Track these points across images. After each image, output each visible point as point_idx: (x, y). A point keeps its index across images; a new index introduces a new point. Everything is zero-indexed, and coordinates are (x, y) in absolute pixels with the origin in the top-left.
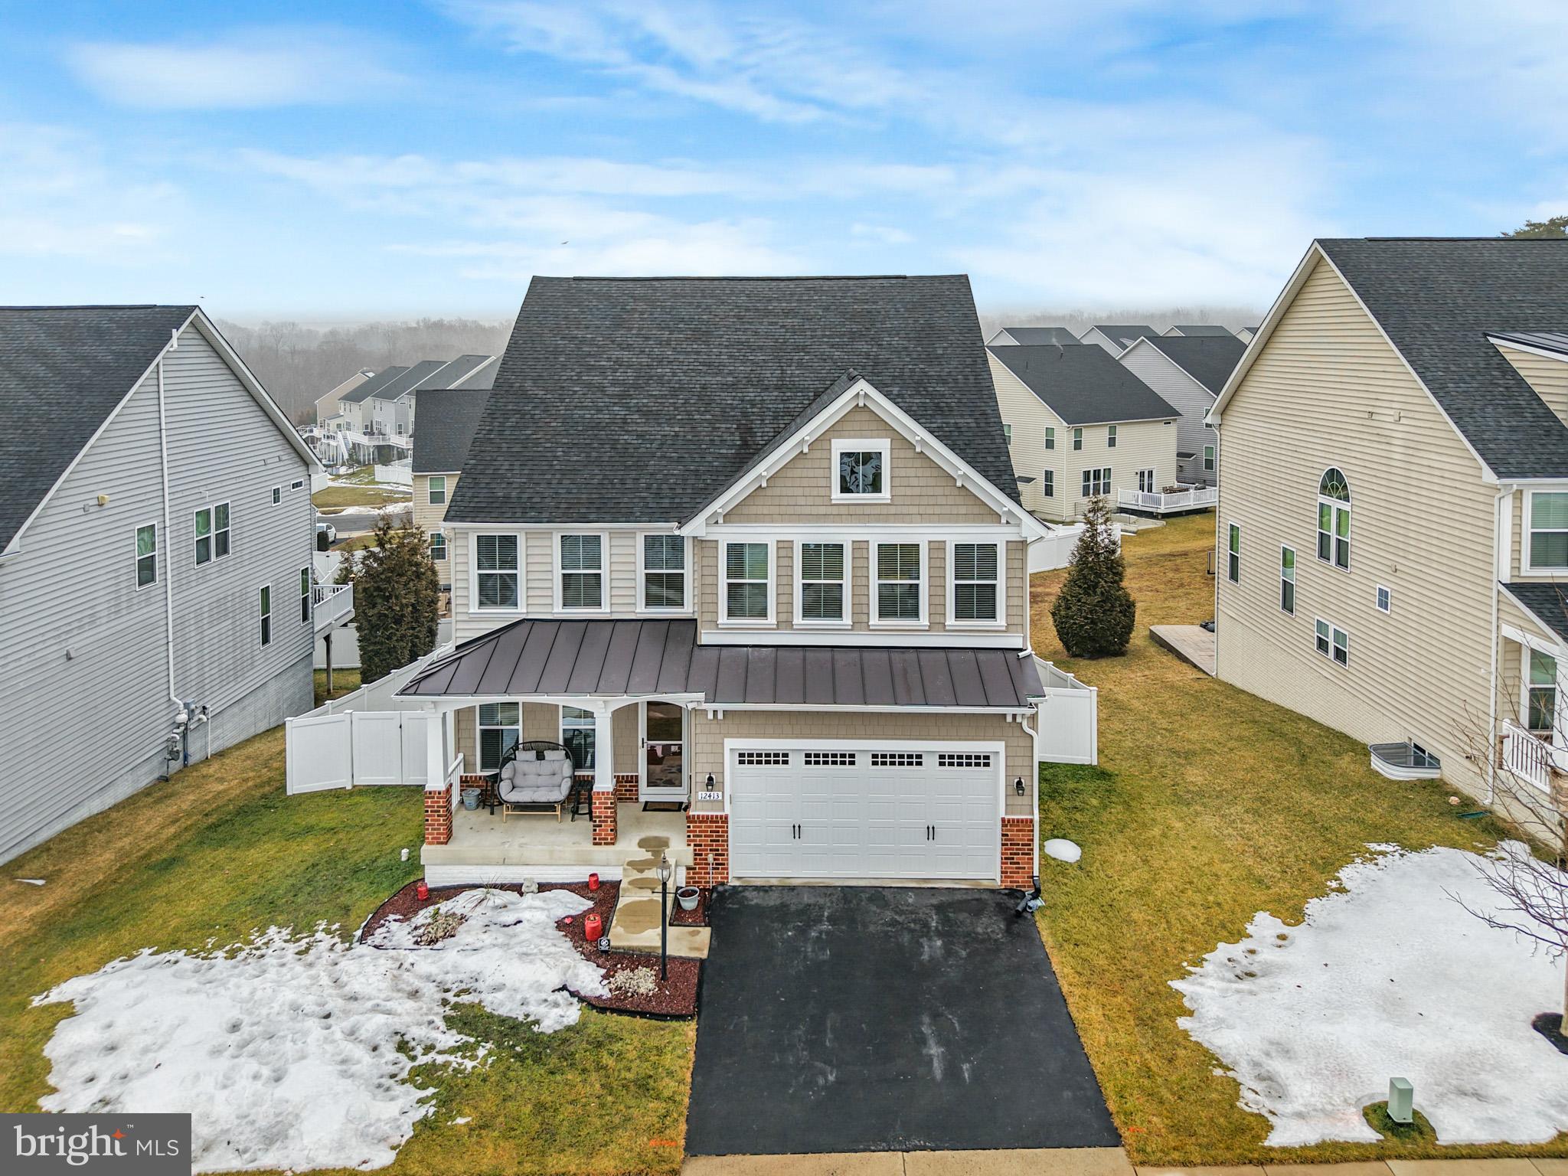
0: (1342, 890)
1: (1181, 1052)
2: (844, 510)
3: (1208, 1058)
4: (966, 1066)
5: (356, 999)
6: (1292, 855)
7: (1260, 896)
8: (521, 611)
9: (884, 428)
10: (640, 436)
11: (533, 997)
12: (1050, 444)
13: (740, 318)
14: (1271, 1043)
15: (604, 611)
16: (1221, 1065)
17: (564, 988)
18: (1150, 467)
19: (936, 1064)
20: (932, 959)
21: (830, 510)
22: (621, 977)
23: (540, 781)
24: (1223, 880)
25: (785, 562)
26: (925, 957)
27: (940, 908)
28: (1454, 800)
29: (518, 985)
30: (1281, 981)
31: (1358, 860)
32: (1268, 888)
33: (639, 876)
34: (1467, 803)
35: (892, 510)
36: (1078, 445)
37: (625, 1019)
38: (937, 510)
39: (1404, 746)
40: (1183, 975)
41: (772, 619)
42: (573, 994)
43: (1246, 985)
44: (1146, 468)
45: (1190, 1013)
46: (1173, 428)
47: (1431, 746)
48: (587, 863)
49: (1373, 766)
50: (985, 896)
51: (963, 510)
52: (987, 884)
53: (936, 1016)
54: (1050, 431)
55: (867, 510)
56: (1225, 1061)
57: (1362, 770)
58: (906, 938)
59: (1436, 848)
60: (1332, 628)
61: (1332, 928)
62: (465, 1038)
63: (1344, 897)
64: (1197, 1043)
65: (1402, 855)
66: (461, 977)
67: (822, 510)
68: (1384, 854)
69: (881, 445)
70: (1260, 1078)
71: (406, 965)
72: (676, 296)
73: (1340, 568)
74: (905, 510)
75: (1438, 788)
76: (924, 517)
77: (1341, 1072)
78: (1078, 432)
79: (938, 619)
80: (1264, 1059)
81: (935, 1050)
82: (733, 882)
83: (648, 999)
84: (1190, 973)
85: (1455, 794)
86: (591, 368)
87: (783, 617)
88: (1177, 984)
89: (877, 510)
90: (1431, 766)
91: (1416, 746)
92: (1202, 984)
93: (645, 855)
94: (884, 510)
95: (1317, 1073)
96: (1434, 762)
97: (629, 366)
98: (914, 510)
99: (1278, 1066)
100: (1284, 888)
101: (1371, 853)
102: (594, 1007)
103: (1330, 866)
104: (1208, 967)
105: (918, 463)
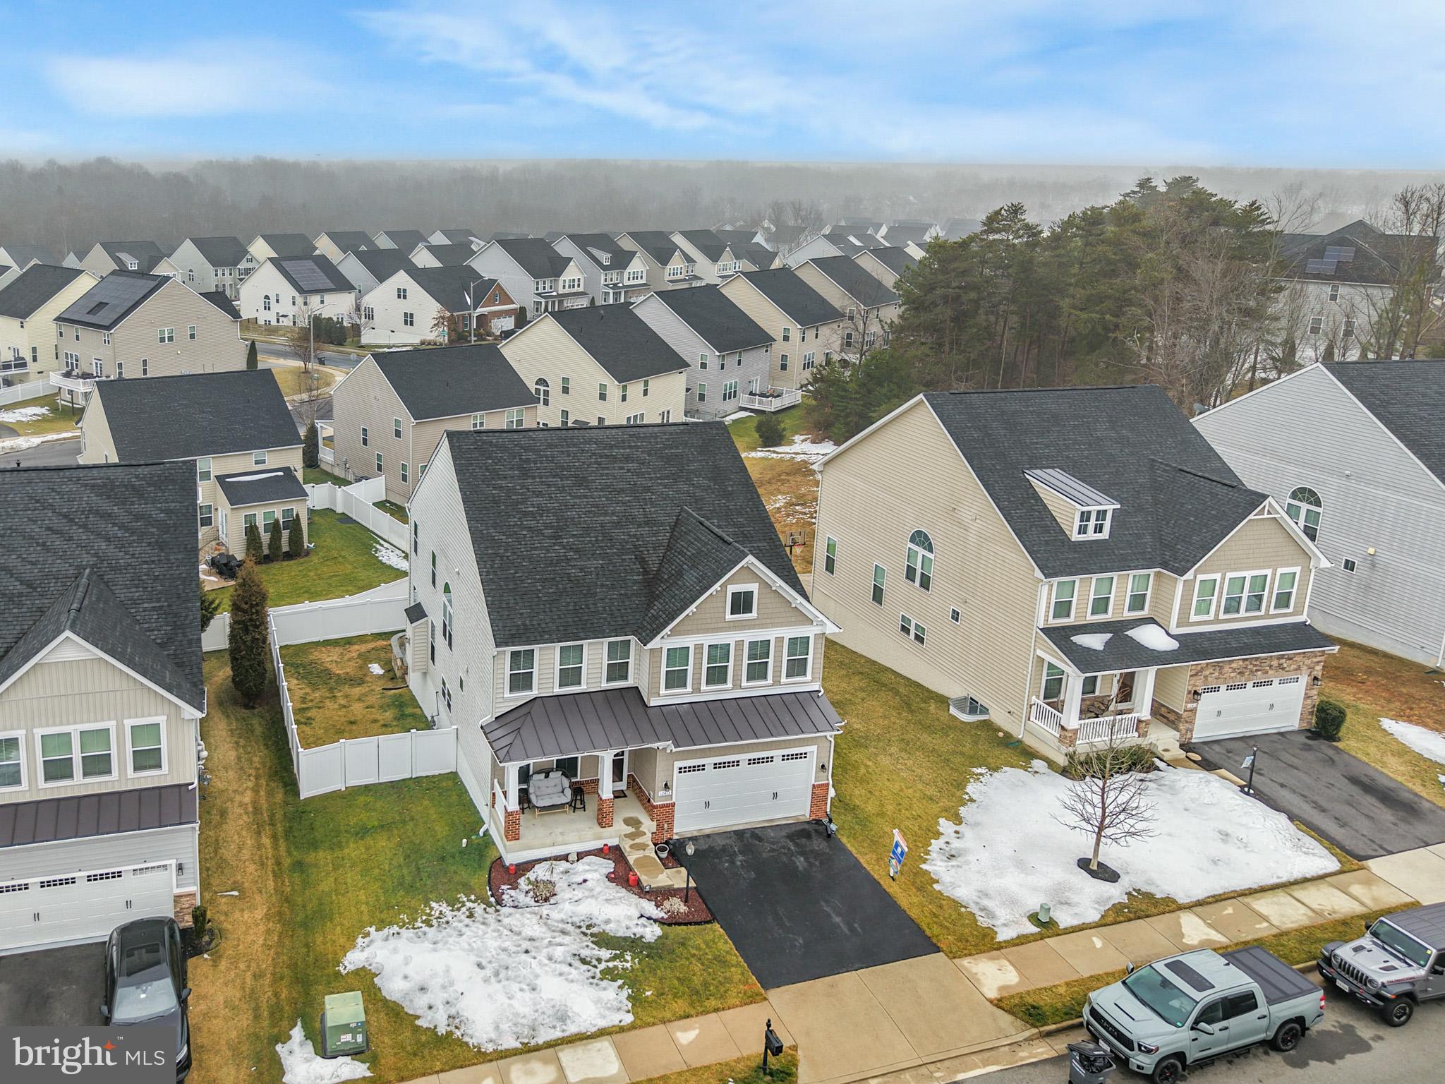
0: (972, 800)
1: (944, 902)
2: (732, 624)
3: (956, 904)
4: (856, 925)
5: (534, 940)
6: (939, 780)
7: (935, 808)
8: (535, 692)
9: (756, 578)
10: (582, 570)
11: (632, 924)
12: (603, 397)
13: (599, 464)
14: (979, 892)
15: (583, 687)
16: (962, 906)
17: (642, 916)
18: (668, 409)
19: (841, 925)
20: (804, 868)
21: (724, 625)
22: (667, 904)
23: (549, 791)
24: (915, 800)
25: (698, 656)
26: (800, 868)
27: (790, 837)
28: (1001, 734)
29: (617, 918)
30: (970, 858)
31: (972, 780)
32: (937, 803)
33: (632, 842)
34: (1008, 735)
35: (757, 622)
36: (624, 398)
37: (684, 927)
38: (780, 620)
39: (965, 698)
40: (925, 861)
41: (689, 689)
42: (649, 918)
43: (954, 863)
44: (665, 410)
45: (938, 882)
46: (683, 377)
47: (982, 700)
48: (600, 838)
49: (951, 712)
50: (806, 826)
51: (793, 619)
52: (803, 819)
53: (827, 902)
54: (603, 387)
55: (744, 623)
56: (964, 904)
57: (946, 714)
58: (784, 859)
59: (1005, 768)
60: (913, 622)
61: (977, 824)
62: (614, 952)
63: (975, 805)
64: (947, 897)
65: (991, 775)
66: (582, 918)
67: (720, 625)
68: (981, 774)
69: (753, 587)
70: (982, 910)
71: (544, 916)
72: (550, 446)
73: (922, 589)
74: (764, 621)
75: (988, 726)
76: (774, 625)
77: (1012, 902)
78: (625, 388)
79: (778, 679)
80: (979, 900)
81: (838, 920)
82: (675, 837)
83: (687, 915)
84: (927, 859)
85: (1000, 730)
86: (526, 514)
87: (696, 686)
88: (924, 866)
89: (750, 623)
90: (981, 712)
91: (971, 699)
92: (935, 865)
93: (630, 830)
94: (753, 623)
95: (1004, 904)
96: (985, 710)
97: (548, 511)
98: (769, 621)
99: (985, 902)
100: (945, 803)
101: (977, 775)
102: (664, 924)
103: (961, 785)
104: (934, 855)
105: (772, 595)
